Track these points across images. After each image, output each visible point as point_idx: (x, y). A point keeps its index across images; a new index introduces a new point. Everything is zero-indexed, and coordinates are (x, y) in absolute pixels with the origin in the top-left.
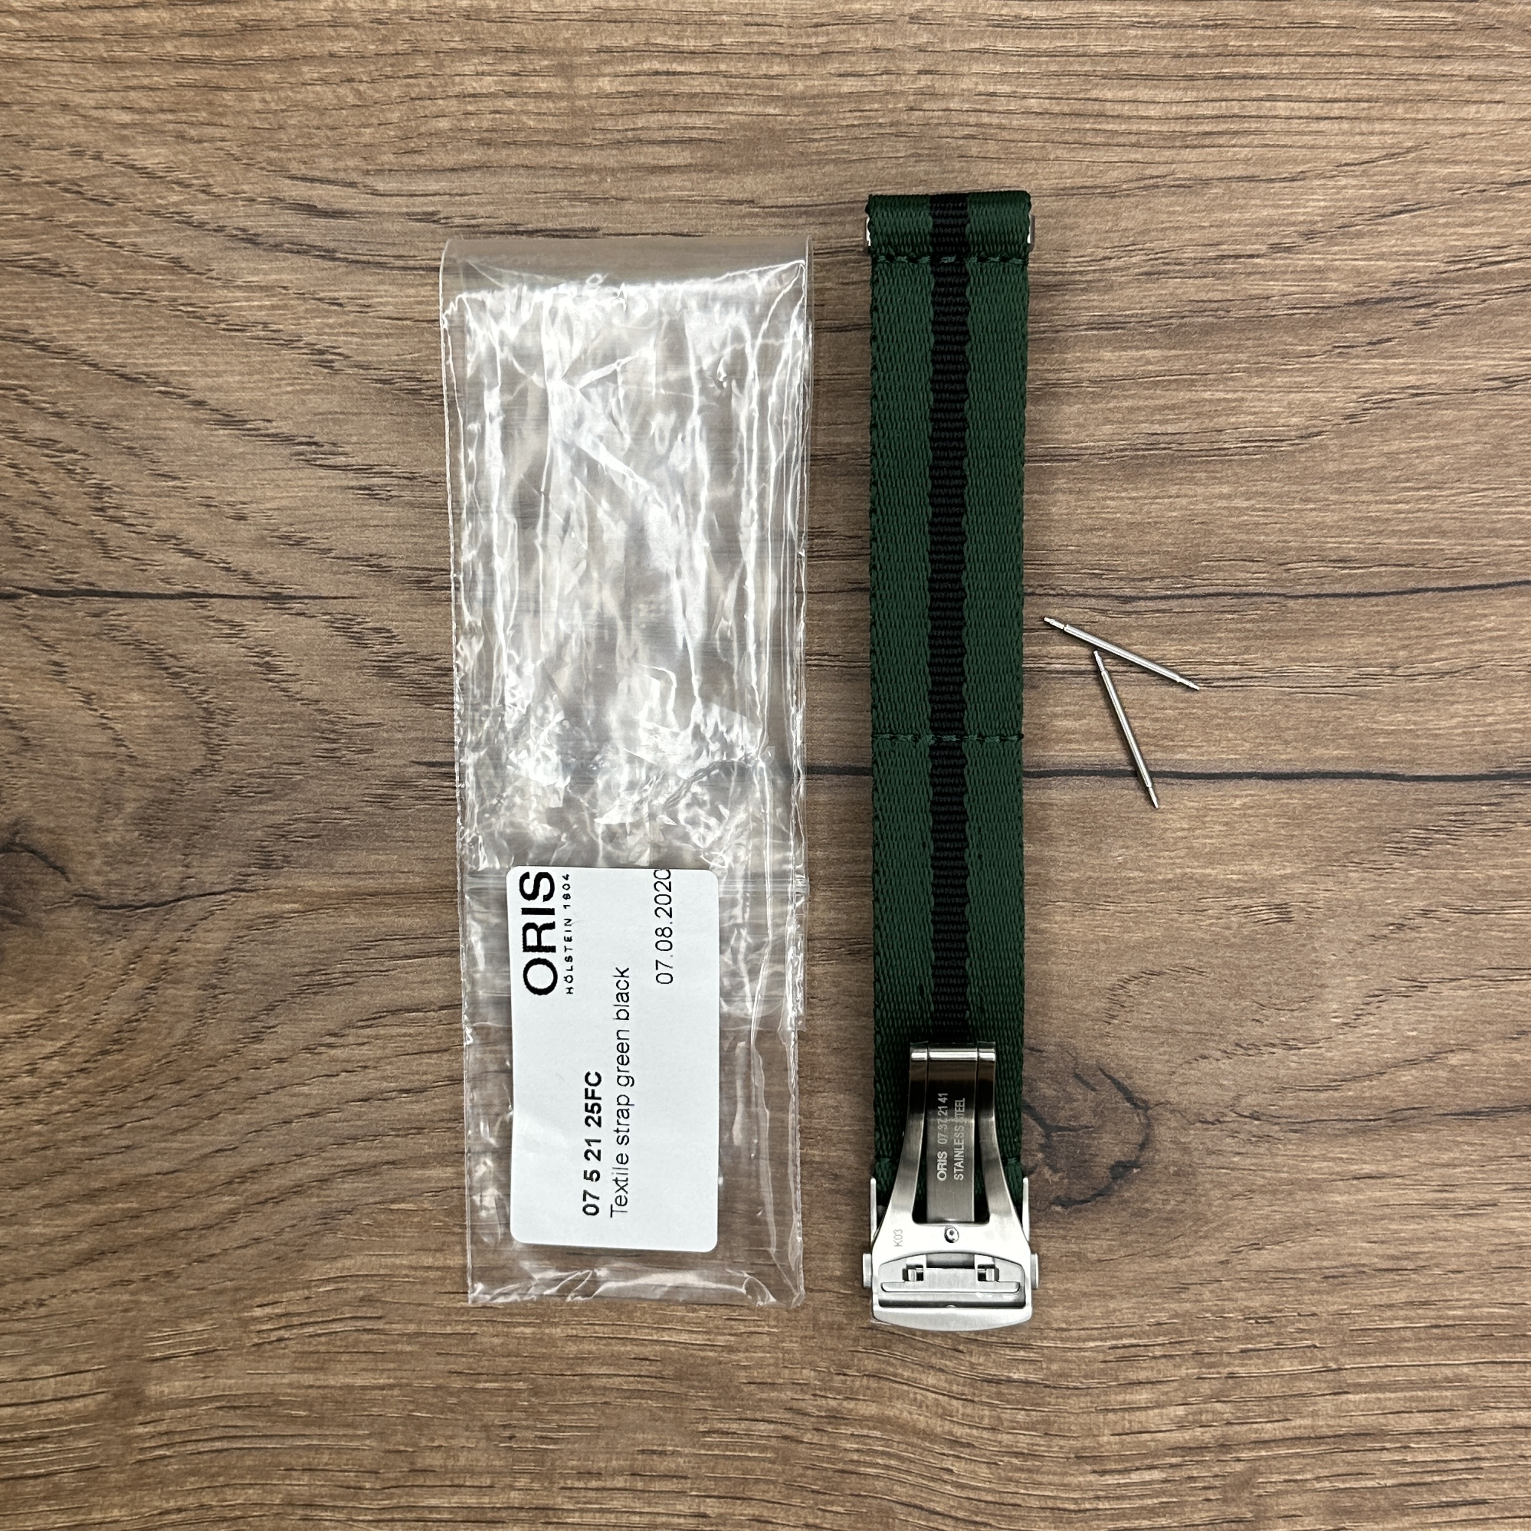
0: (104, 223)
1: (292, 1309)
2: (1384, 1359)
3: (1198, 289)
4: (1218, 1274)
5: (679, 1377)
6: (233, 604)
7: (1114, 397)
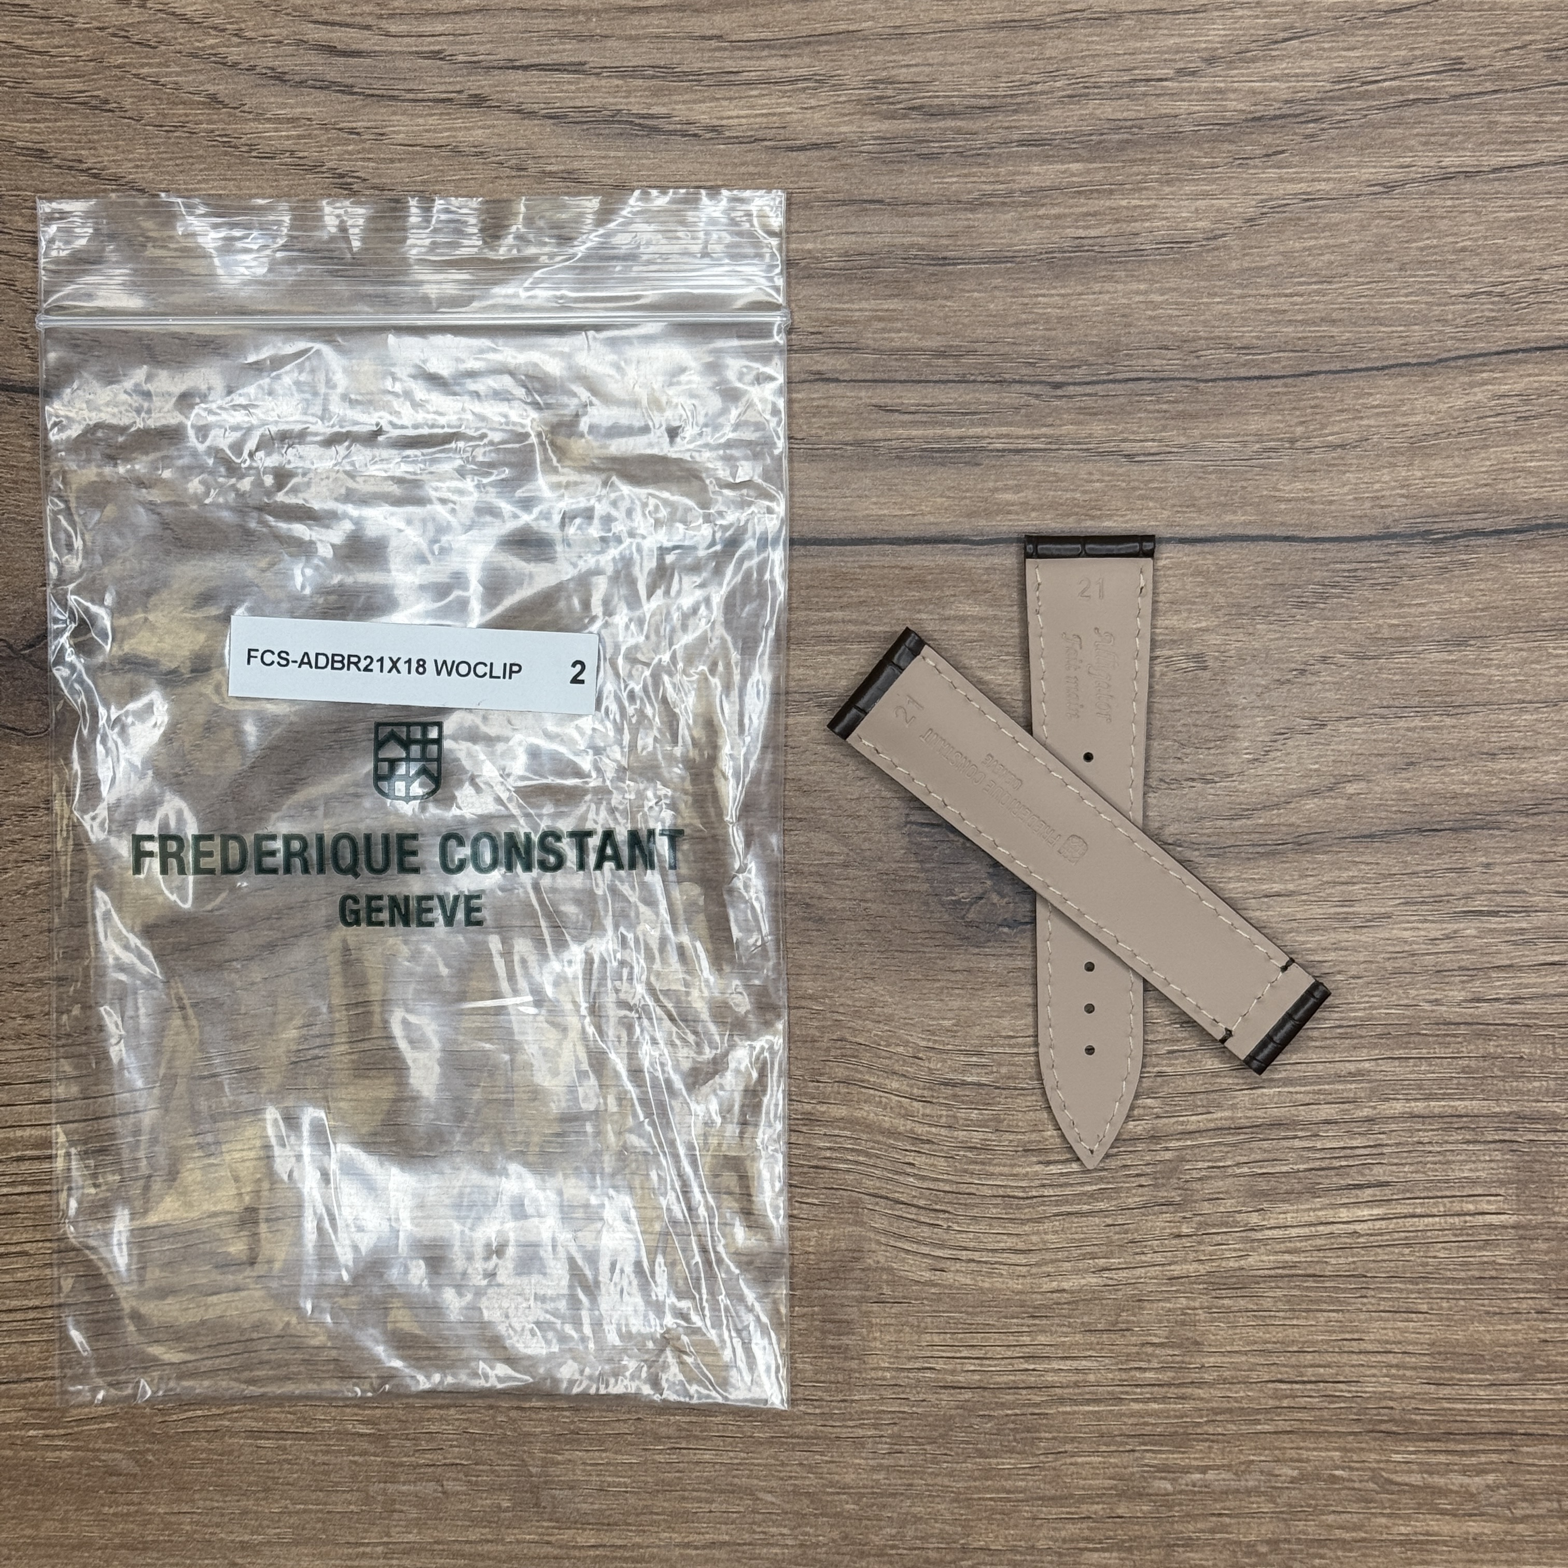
0: (147, 64)
1: (324, 1031)
3: (1114, 110)
7: (1043, 205)
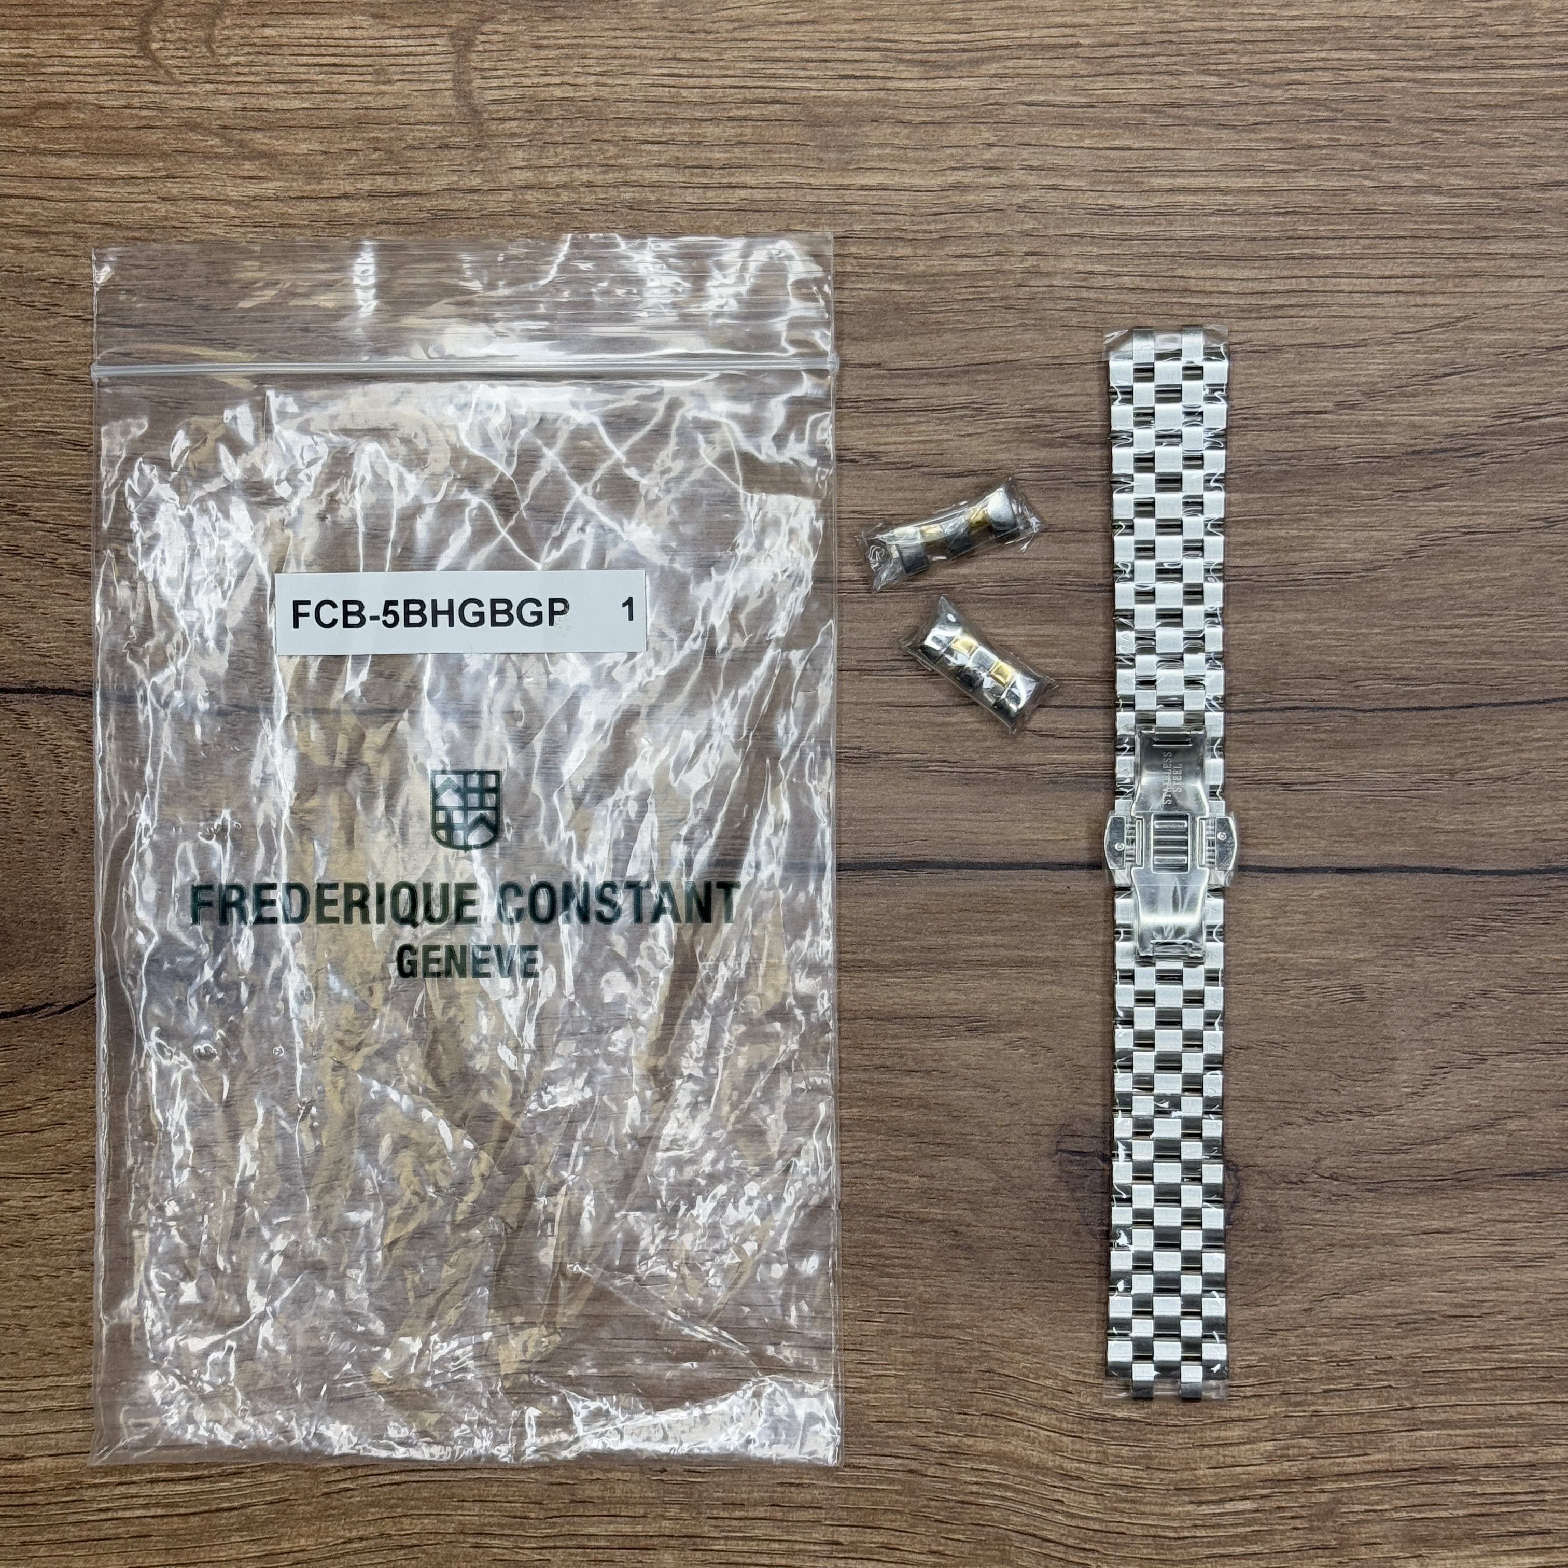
2: (1454, 1398)
4: (1302, 1321)
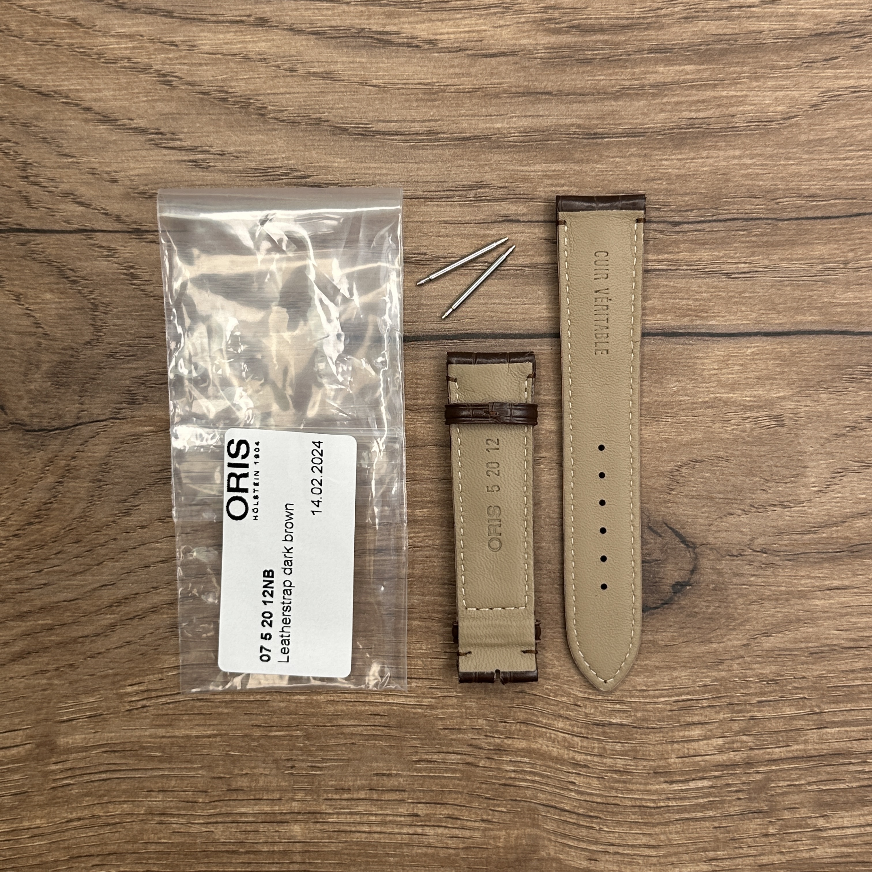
1: (150, 687)
2: (849, 705)
3: (717, 27)
4: (742, 653)
5: (399, 726)
6: (110, 236)
7: (666, 95)
